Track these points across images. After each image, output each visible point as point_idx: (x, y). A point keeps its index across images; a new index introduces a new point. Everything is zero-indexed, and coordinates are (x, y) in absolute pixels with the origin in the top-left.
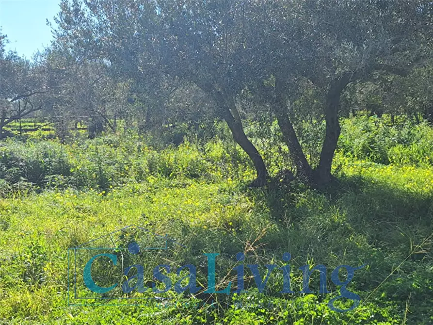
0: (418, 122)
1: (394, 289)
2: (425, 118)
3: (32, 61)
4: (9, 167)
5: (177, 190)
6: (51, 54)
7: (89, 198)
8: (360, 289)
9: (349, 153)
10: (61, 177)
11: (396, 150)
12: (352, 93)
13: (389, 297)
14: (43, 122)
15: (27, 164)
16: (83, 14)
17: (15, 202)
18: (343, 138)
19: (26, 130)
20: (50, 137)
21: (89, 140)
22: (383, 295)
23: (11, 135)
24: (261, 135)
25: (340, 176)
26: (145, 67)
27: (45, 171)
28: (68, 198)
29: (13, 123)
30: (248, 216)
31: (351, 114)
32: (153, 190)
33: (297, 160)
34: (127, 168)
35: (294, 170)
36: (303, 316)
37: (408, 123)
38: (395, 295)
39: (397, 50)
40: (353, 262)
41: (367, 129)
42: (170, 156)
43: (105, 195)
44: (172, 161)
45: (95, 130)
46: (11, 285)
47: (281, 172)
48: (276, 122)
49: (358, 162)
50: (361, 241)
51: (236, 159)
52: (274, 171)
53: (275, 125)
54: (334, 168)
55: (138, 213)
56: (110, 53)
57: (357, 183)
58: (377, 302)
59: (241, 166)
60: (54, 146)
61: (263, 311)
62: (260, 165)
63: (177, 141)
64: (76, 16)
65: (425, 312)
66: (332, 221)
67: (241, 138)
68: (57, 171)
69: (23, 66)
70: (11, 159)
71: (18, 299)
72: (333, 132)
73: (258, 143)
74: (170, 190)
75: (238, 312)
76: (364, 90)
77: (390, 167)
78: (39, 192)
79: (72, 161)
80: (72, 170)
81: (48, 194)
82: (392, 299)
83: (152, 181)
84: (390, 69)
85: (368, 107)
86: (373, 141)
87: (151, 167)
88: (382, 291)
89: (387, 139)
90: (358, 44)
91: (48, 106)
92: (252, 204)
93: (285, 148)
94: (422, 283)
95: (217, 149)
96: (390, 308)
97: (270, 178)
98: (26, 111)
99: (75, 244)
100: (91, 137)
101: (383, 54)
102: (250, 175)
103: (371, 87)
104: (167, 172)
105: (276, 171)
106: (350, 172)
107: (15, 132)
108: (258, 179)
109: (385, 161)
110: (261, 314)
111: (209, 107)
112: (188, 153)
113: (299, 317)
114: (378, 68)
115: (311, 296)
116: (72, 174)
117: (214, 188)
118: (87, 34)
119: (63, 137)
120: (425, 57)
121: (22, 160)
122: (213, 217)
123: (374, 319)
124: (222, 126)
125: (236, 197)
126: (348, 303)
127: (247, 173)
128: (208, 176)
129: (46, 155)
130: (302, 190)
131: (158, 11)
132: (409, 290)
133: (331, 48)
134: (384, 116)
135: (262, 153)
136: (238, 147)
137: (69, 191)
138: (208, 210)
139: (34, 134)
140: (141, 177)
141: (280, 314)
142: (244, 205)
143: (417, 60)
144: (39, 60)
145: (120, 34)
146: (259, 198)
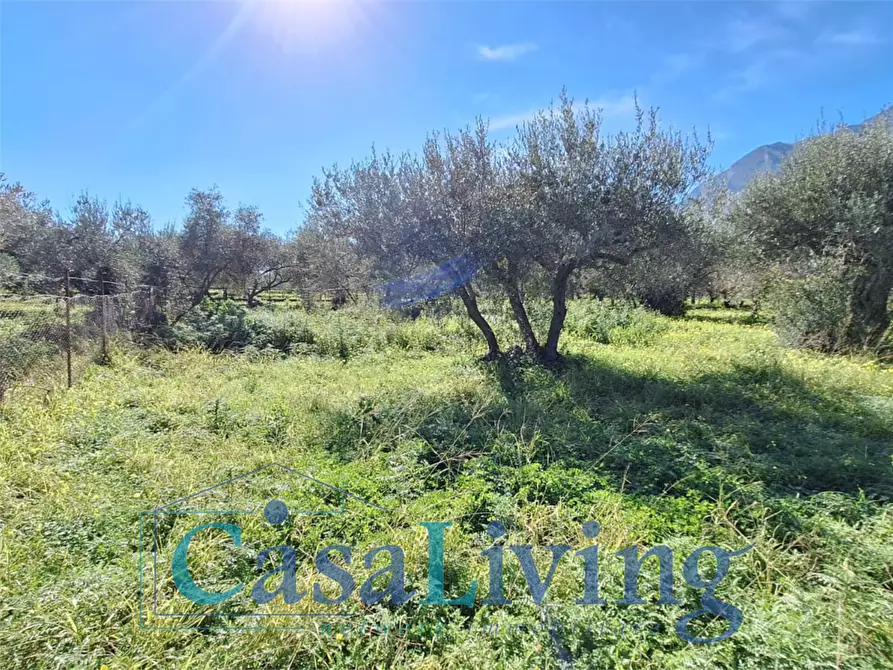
0: (635, 307)
1: (612, 460)
2: (641, 303)
3: (284, 238)
4: (258, 334)
5: (413, 361)
6: (302, 233)
7: (331, 365)
8: (581, 458)
9: (573, 333)
10: (305, 345)
11: (615, 331)
12: (578, 277)
13: (607, 467)
14: (290, 293)
15: (274, 332)
16: (333, 197)
17: (262, 367)
18: (569, 319)
19: (275, 301)
20: (297, 307)
21: (333, 311)
22: (602, 465)
23: (261, 304)
24: (493, 312)
25: (565, 351)
26: (388, 246)
27: (290, 339)
28: (310, 364)
29: (263, 294)
30: (479, 389)
31: (575, 297)
32: (390, 360)
33: (527, 337)
34: (367, 339)
35: (524, 347)
36: (529, 483)
37: (626, 308)
38: (613, 465)
39: (618, 241)
40: (575, 434)
41: (590, 311)
42: (408, 329)
43: (345, 363)
44: (409, 333)
45: (338, 302)
46: (256, 444)
47: (511, 349)
48: (508, 301)
49: (582, 341)
50: (583, 414)
51: (470, 334)
52: (504, 347)
53: (507, 304)
54: (559, 346)
55: (376, 381)
56: (357, 231)
57: (580, 361)
58: (597, 472)
59: (474, 341)
60: (300, 315)
61: (492, 477)
62: (492, 342)
63: (415, 314)
64: (327, 199)
65: (640, 482)
66: (558, 395)
67: (475, 315)
68: (302, 340)
69: (275, 242)
70: (260, 327)
71: (262, 458)
72: (560, 313)
73: (492, 321)
74: (406, 362)
75: (468, 478)
76: (587, 276)
77: (609, 346)
78: (284, 358)
79: (315, 331)
80: (315, 339)
81: (292, 360)
82: (610, 468)
83: (389, 352)
84: (612, 259)
85: (591, 291)
86: (595, 323)
87: (389, 339)
88: (601, 461)
89: (607, 321)
90: (584, 235)
91: (297, 279)
92: (483, 377)
93: (516, 326)
94: (637, 456)
95: (452, 323)
96: (608, 477)
97: (502, 354)
98: (276, 283)
99: (315, 409)
100: (334, 309)
101: (606, 244)
102: (483, 349)
103: (594, 273)
104: (404, 344)
105: (508, 346)
106: (574, 350)
107: (265, 302)
108: (490, 354)
109: (605, 341)
110: (489, 480)
111: (447, 284)
112: (424, 327)
113: (524, 484)
114: (602, 256)
115: (536, 465)
116: (315, 343)
117: (448, 360)
118: (336, 215)
119: (309, 308)
120: (643, 249)
121: (270, 328)
122: (447, 388)
123: (592, 487)
124: (457, 302)
125: (468, 369)
126: (570, 472)
127: (479, 347)
128: (442, 349)
129: (292, 325)
130: (531, 365)
131: (402, 197)
132: (626, 462)
133: (560, 237)
134: (605, 299)
135: (494, 329)
136: (472, 323)
137: (312, 358)
138: (441, 380)
139: (283, 304)
140: (379, 347)
141: (507, 481)
142: (476, 378)
143: (636, 251)
144: (291, 236)
145: (367, 215)
146: (490, 372)
